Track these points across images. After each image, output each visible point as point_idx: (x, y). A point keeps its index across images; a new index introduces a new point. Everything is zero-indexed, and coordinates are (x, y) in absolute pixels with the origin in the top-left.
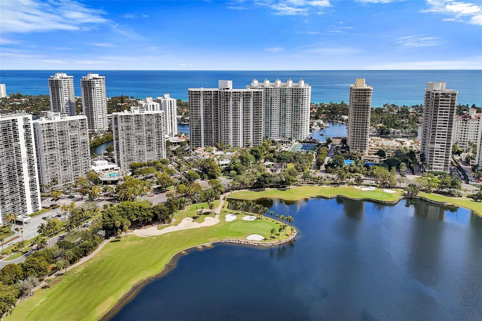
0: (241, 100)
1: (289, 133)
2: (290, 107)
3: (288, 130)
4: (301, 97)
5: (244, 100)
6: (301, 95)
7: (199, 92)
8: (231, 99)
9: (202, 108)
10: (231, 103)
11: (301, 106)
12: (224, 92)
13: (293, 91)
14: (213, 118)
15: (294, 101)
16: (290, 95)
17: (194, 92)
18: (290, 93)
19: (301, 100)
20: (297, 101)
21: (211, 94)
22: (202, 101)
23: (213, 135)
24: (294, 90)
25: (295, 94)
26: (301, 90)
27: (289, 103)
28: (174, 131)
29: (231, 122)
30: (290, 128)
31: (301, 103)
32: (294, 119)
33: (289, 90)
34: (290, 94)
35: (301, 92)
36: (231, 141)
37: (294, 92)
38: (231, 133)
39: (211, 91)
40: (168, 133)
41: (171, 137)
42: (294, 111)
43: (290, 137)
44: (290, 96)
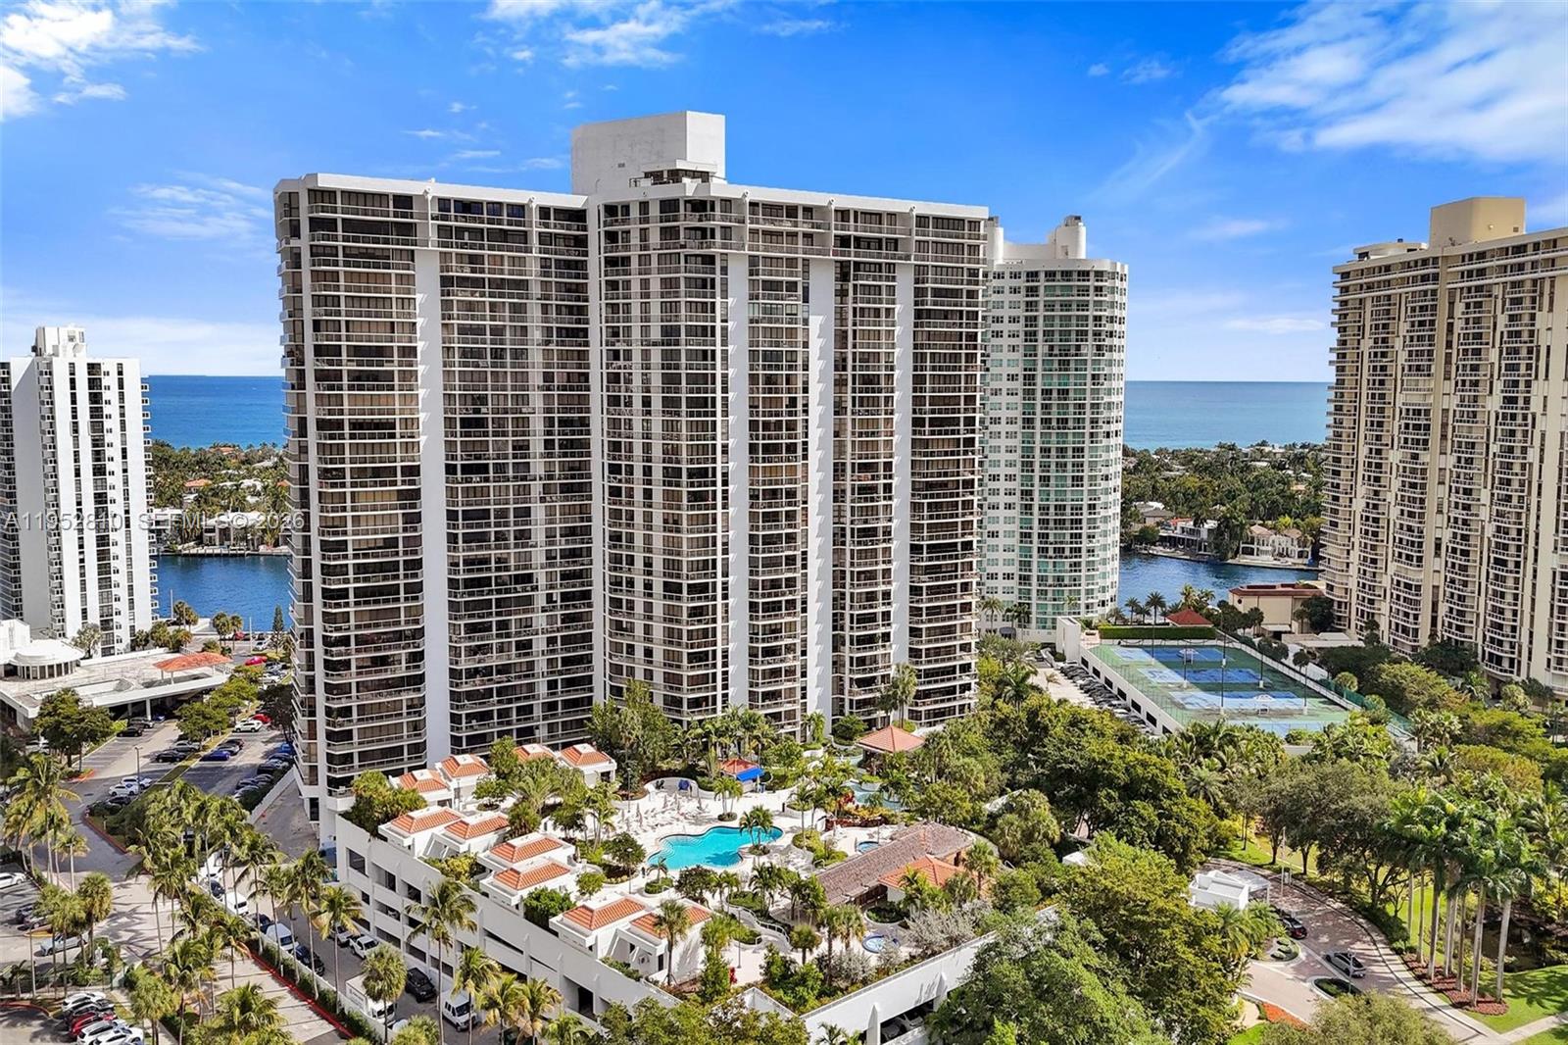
0: (823, 283)
1: (1008, 576)
2: (1012, 399)
3: (1001, 555)
4: (1091, 328)
5: (842, 293)
6: (1091, 313)
7: (404, 202)
8: (738, 276)
9: (429, 369)
10: (735, 307)
11: (1089, 386)
12: (669, 206)
13: (1032, 291)
14: (538, 467)
15: (1040, 358)
16: (1014, 320)
17: (349, 195)
18: (1013, 305)
19: (1088, 349)
20: (1064, 357)
21: (524, 236)
22: (426, 296)
23: (540, 620)
24: (1042, 283)
25: (1050, 306)
26: (1092, 283)
27: (1006, 370)
28: (122, 606)
29: (739, 488)
30: (1015, 541)
31: (1089, 372)
32: (1045, 480)
33: (1007, 283)
34: (1014, 313)
35: (1092, 298)
36: (739, 667)
37: (1042, 298)
38: (739, 600)
39: (518, 210)
40: (73, 625)
41: (97, 658)
42: (1046, 422)
43: (1014, 598)
44: (1014, 327)
